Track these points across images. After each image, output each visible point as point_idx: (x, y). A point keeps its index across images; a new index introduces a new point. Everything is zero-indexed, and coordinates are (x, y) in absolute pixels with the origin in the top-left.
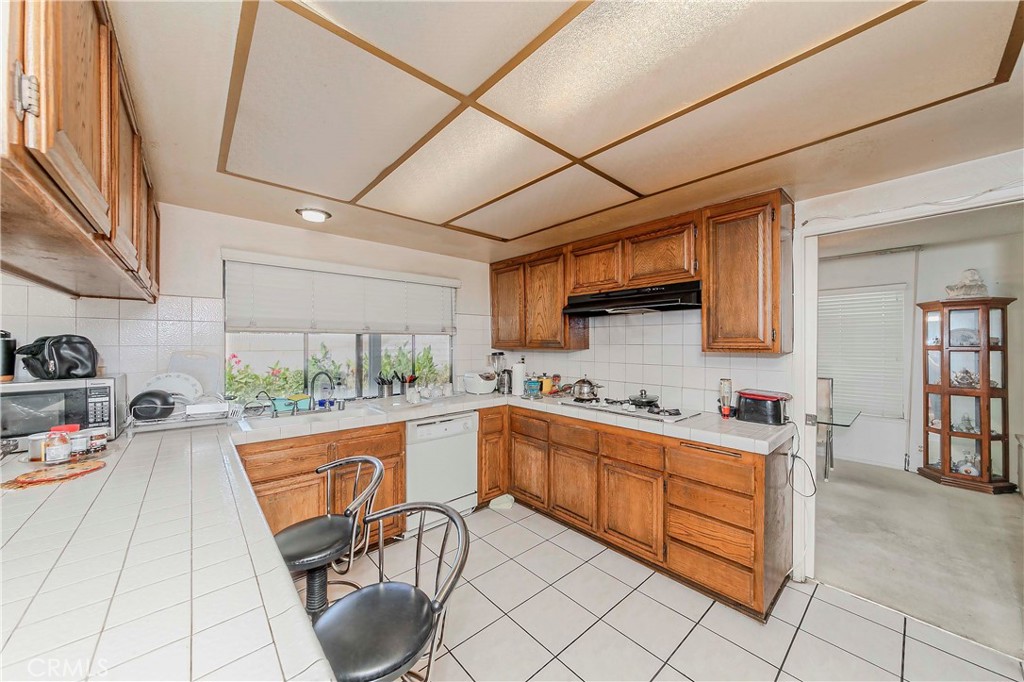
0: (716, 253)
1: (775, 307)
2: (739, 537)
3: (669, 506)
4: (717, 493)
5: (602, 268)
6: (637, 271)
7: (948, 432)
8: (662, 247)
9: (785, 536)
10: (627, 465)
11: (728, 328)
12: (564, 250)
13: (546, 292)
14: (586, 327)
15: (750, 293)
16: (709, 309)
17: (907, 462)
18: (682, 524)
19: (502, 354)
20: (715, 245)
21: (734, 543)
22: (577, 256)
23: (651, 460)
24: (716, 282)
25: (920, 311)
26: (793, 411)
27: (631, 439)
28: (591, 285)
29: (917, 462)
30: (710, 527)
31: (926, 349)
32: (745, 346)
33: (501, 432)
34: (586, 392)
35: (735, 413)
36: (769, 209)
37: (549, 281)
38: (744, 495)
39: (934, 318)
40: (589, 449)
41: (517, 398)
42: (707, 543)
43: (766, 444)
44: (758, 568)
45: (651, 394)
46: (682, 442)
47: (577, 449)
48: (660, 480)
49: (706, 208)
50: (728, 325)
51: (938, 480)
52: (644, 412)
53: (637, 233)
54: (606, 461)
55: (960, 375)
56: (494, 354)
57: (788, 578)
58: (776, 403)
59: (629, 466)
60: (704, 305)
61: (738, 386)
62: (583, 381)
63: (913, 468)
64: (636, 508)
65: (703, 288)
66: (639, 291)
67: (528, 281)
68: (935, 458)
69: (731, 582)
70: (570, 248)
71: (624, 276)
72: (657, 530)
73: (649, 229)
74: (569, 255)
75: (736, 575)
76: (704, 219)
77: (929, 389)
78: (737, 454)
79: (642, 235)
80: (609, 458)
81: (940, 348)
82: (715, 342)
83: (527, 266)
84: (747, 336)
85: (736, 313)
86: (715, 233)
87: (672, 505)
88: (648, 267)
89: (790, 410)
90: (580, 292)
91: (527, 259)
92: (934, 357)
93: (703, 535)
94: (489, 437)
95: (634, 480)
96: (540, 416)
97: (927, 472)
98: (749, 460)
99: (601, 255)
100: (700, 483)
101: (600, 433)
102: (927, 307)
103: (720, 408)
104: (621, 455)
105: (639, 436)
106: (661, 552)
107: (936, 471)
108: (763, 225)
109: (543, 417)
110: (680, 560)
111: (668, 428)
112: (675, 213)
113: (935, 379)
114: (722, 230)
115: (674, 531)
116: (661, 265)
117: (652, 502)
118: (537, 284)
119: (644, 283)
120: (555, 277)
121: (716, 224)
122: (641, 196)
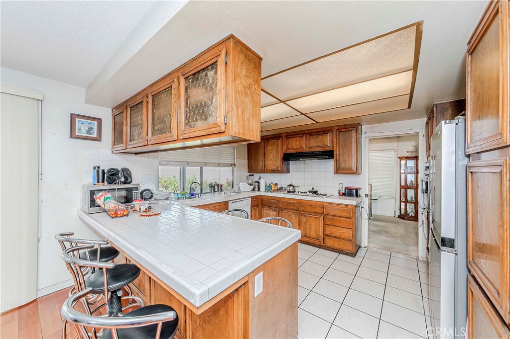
0: (339, 142)
1: (357, 160)
2: (347, 231)
3: (325, 224)
4: (341, 218)
5: (298, 143)
6: (311, 145)
7: (406, 202)
8: (320, 138)
9: (359, 232)
10: (310, 213)
11: (342, 166)
12: (282, 135)
13: (274, 151)
14: (289, 165)
15: (350, 155)
16: (336, 160)
17: (395, 214)
18: (330, 230)
19: (253, 175)
20: (339, 139)
21: (346, 233)
22: (287, 138)
23: (319, 210)
24: (339, 151)
25: (399, 159)
26: (362, 193)
27: (311, 204)
28: (293, 149)
29: (398, 214)
30: (339, 229)
31: (400, 173)
32: (348, 172)
33: (257, 206)
34: (292, 189)
35: (344, 194)
36: (355, 129)
37: (275, 147)
38: (349, 218)
39: (403, 162)
40: (295, 208)
41: (263, 192)
42: (337, 235)
43: (355, 202)
44: (353, 240)
45: (316, 189)
46: (329, 203)
47: (291, 209)
48: (322, 216)
49: (336, 126)
50: (342, 165)
51: (403, 219)
52: (314, 195)
53: (312, 131)
54: (303, 212)
55: (410, 182)
56: (250, 175)
57: (360, 247)
58: (357, 191)
59: (311, 213)
60: (335, 158)
61: (345, 186)
62: (290, 185)
63: (397, 216)
64: (313, 227)
65: (335, 152)
66: (312, 152)
67: (266, 146)
68: (403, 212)
69: (345, 245)
70: (284, 135)
71: (306, 147)
72: (321, 234)
73: (316, 131)
74: (284, 137)
75: (347, 243)
76: (335, 130)
77: (401, 187)
78: (346, 205)
79: (314, 133)
80: (303, 211)
81: (405, 173)
82: (338, 170)
83: (265, 140)
84: (349, 169)
85: (345, 161)
86: (339, 135)
87: (326, 224)
88: (315, 145)
89: (361, 193)
90: (289, 152)
91: (265, 137)
92: (403, 176)
93: (336, 232)
94: (254, 208)
95: (313, 218)
96: (275, 198)
97: (401, 217)
98: (350, 207)
99: (297, 138)
100: (335, 216)
101: (300, 203)
102: (401, 158)
103: (339, 193)
104: (308, 209)
105: (314, 203)
106: (322, 241)
107: (403, 216)
108: (354, 133)
109: (276, 198)
110: (329, 242)
111: (324, 199)
112: (325, 126)
113: (403, 184)
114: (341, 134)
115: (327, 232)
116: (320, 144)
117: (319, 224)
118: (270, 147)
119: (314, 150)
120: (278, 145)
121: (339, 132)
122: (317, 122)
